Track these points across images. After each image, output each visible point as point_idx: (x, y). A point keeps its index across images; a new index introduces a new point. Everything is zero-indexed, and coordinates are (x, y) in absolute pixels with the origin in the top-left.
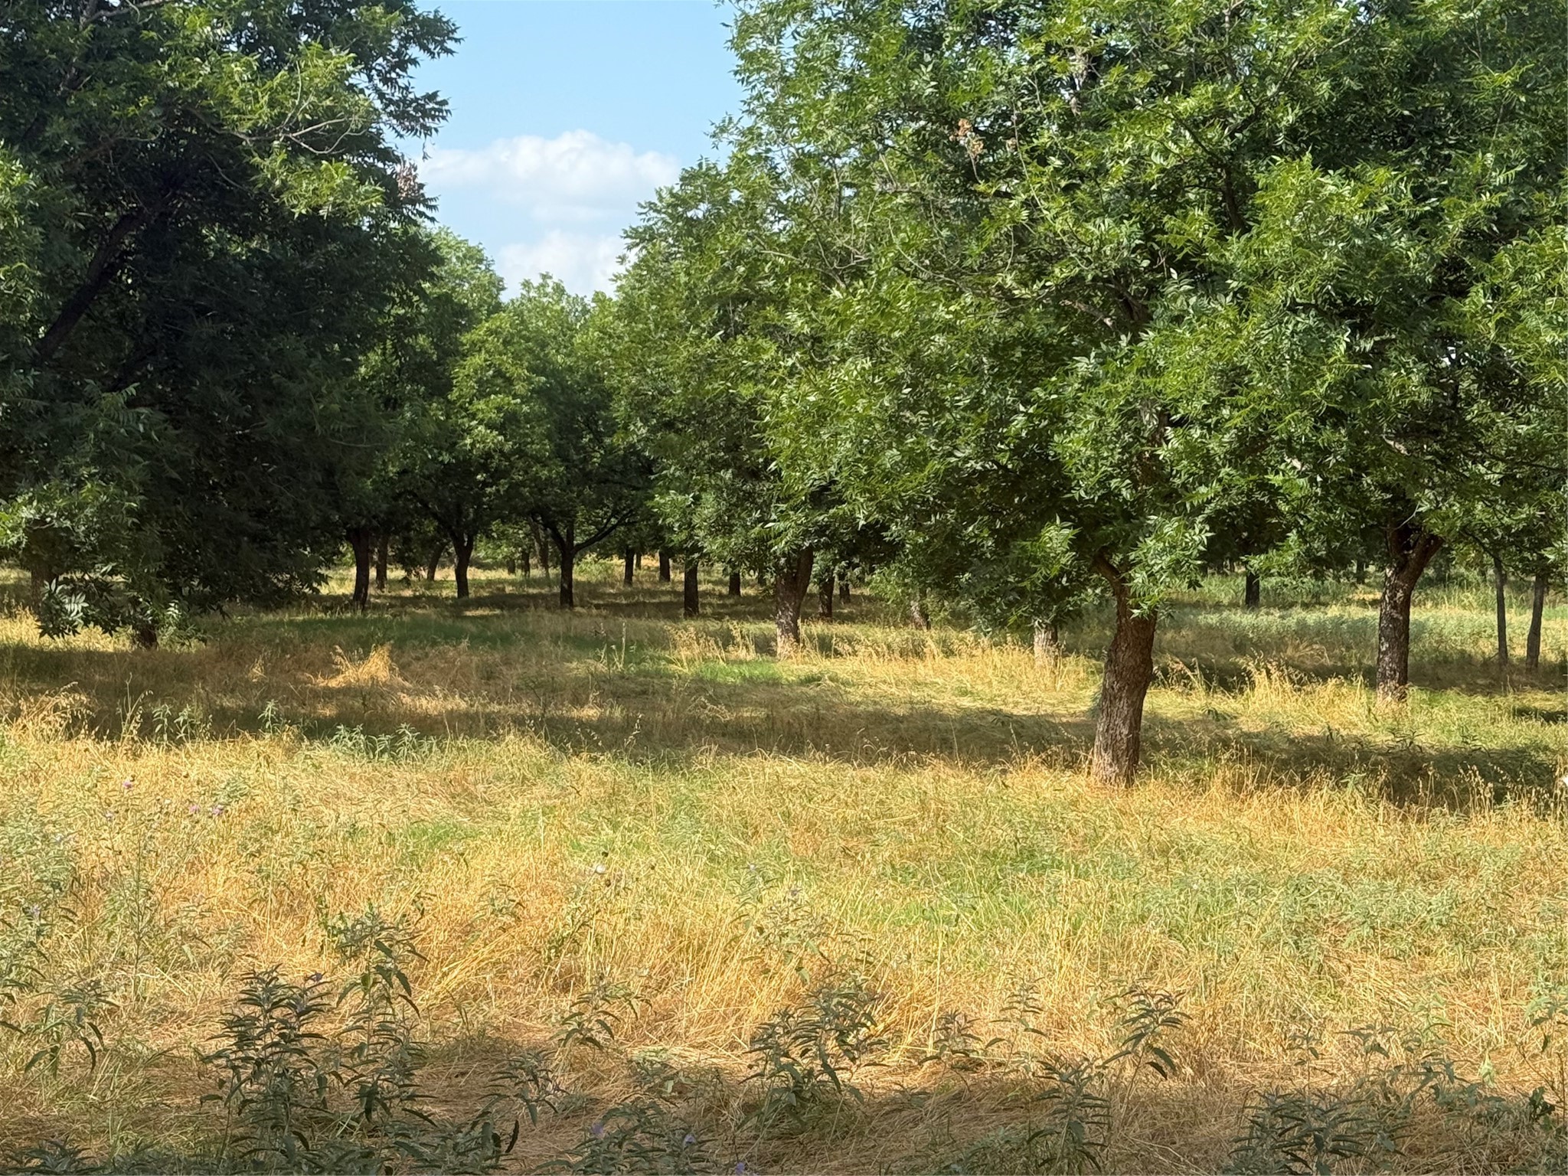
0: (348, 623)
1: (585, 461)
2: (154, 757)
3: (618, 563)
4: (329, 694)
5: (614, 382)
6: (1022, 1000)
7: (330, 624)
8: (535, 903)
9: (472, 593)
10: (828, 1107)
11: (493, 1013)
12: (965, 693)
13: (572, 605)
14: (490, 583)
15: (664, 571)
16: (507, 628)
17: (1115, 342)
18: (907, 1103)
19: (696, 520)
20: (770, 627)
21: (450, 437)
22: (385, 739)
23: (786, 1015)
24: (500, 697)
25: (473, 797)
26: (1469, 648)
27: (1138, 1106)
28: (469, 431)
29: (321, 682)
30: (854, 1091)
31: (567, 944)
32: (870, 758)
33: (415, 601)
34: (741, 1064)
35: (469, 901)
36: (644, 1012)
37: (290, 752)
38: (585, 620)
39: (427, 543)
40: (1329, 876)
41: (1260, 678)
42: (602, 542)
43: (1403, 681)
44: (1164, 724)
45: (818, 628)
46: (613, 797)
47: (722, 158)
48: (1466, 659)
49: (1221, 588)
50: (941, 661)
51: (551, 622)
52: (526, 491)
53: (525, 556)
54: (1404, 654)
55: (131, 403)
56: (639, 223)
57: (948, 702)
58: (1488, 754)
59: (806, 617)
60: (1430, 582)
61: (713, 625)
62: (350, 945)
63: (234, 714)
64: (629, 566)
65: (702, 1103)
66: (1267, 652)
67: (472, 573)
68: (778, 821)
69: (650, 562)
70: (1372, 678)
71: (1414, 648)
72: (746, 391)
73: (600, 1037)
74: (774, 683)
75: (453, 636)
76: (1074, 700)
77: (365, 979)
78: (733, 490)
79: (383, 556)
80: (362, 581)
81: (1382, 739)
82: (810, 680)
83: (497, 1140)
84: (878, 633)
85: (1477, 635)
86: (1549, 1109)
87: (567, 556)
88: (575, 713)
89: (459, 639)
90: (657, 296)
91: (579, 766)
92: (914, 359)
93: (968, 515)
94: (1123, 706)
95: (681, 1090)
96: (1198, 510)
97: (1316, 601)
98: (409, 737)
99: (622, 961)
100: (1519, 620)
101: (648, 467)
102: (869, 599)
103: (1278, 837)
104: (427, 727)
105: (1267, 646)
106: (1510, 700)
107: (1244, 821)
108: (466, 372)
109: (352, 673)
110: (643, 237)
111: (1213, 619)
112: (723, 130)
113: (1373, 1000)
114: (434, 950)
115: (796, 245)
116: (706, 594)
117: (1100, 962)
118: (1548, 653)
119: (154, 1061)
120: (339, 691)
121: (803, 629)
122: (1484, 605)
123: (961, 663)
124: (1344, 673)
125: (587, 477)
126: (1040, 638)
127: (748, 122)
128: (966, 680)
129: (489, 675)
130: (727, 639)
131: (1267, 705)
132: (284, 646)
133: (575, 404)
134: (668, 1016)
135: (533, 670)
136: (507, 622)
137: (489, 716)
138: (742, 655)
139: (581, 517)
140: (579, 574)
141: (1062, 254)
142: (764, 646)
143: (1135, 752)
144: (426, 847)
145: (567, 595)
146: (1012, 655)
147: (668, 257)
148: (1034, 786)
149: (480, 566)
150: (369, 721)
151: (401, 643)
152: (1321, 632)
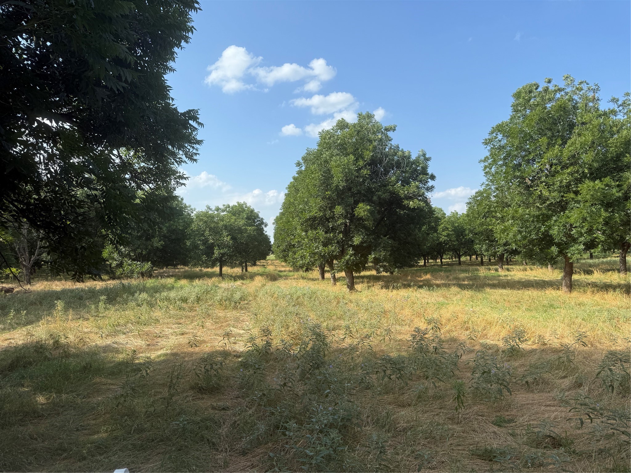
0: (423, 269)
1: (461, 241)
2: (395, 292)
3: (468, 257)
4: (421, 281)
5: (466, 227)
6: (554, 333)
7: (420, 270)
8: (460, 315)
9: (443, 263)
10: (518, 352)
11: (455, 334)
13: (461, 265)
14: (446, 262)
15: (477, 258)
17: (560, 213)
18: (533, 351)
19: (482, 250)
20: (497, 267)
21: (438, 238)
22: (432, 288)
23: (508, 335)
24: (450, 280)
25: (447, 297)
27: (580, 353)
28: (441, 237)
29: (420, 279)
30: (523, 349)
31: (467, 322)
32: (519, 289)
33: (434, 265)
34: (501, 344)
35: (448, 315)
36: (482, 334)
37: (416, 291)
38: (463, 267)
39: (435, 256)
40: (615, 309)
41: (595, 272)
42: (465, 254)
43: (626, 271)
44: (576, 281)
45: (506, 267)
46: (472, 297)
47: (482, 189)
49: (587, 255)
50: (530, 271)
51: (457, 267)
52: (451, 246)
53: (452, 257)
55: (388, 238)
56: (468, 201)
57: (532, 278)
59: (504, 265)
61: (487, 267)
62: (429, 322)
63: (407, 285)
64: (470, 258)
65: (494, 350)
67: (443, 260)
68: (503, 301)
69: (474, 257)
70: (619, 271)
71: (627, 265)
72: (490, 227)
73: (474, 339)
74: (499, 276)
75: (441, 271)
76: (557, 277)
77: (432, 328)
78: (488, 244)
79: (428, 258)
80: (425, 262)
81: (623, 282)
82: (505, 276)
83: (458, 356)
84: (518, 267)
87: (459, 257)
88: (463, 283)
90: (472, 213)
91: (465, 292)
93: (534, 246)
94: (568, 278)
95: (490, 348)
96: (581, 242)
97: (605, 257)
98: (435, 288)
99: (477, 325)
101: (473, 241)
102: (515, 261)
103: (603, 301)
104: (438, 286)
105: (596, 266)
107: (595, 298)
108: (440, 228)
109: (424, 277)
110: (469, 203)
111: (584, 261)
112: (483, 184)
114: (443, 323)
115: (497, 202)
116: (485, 262)
117: (569, 326)
120: (423, 280)
121: (503, 267)
123: (534, 271)
124: (613, 270)
125: (462, 244)
126: (549, 266)
127: (487, 183)
128: (536, 275)
129: (448, 277)
130: (490, 269)
131: (597, 277)
132: (413, 273)
133: (459, 232)
134: (486, 335)
135: (455, 276)
136: (450, 268)
137: (448, 284)
138: (493, 272)
139: (461, 250)
140: (462, 259)
141: (548, 199)
142: (496, 270)
143: (571, 286)
144: (440, 306)
145: (460, 263)
146: (544, 270)
147: (474, 206)
148: (550, 293)
149: (444, 259)
150: (428, 285)
151: (432, 272)
152: (607, 263)
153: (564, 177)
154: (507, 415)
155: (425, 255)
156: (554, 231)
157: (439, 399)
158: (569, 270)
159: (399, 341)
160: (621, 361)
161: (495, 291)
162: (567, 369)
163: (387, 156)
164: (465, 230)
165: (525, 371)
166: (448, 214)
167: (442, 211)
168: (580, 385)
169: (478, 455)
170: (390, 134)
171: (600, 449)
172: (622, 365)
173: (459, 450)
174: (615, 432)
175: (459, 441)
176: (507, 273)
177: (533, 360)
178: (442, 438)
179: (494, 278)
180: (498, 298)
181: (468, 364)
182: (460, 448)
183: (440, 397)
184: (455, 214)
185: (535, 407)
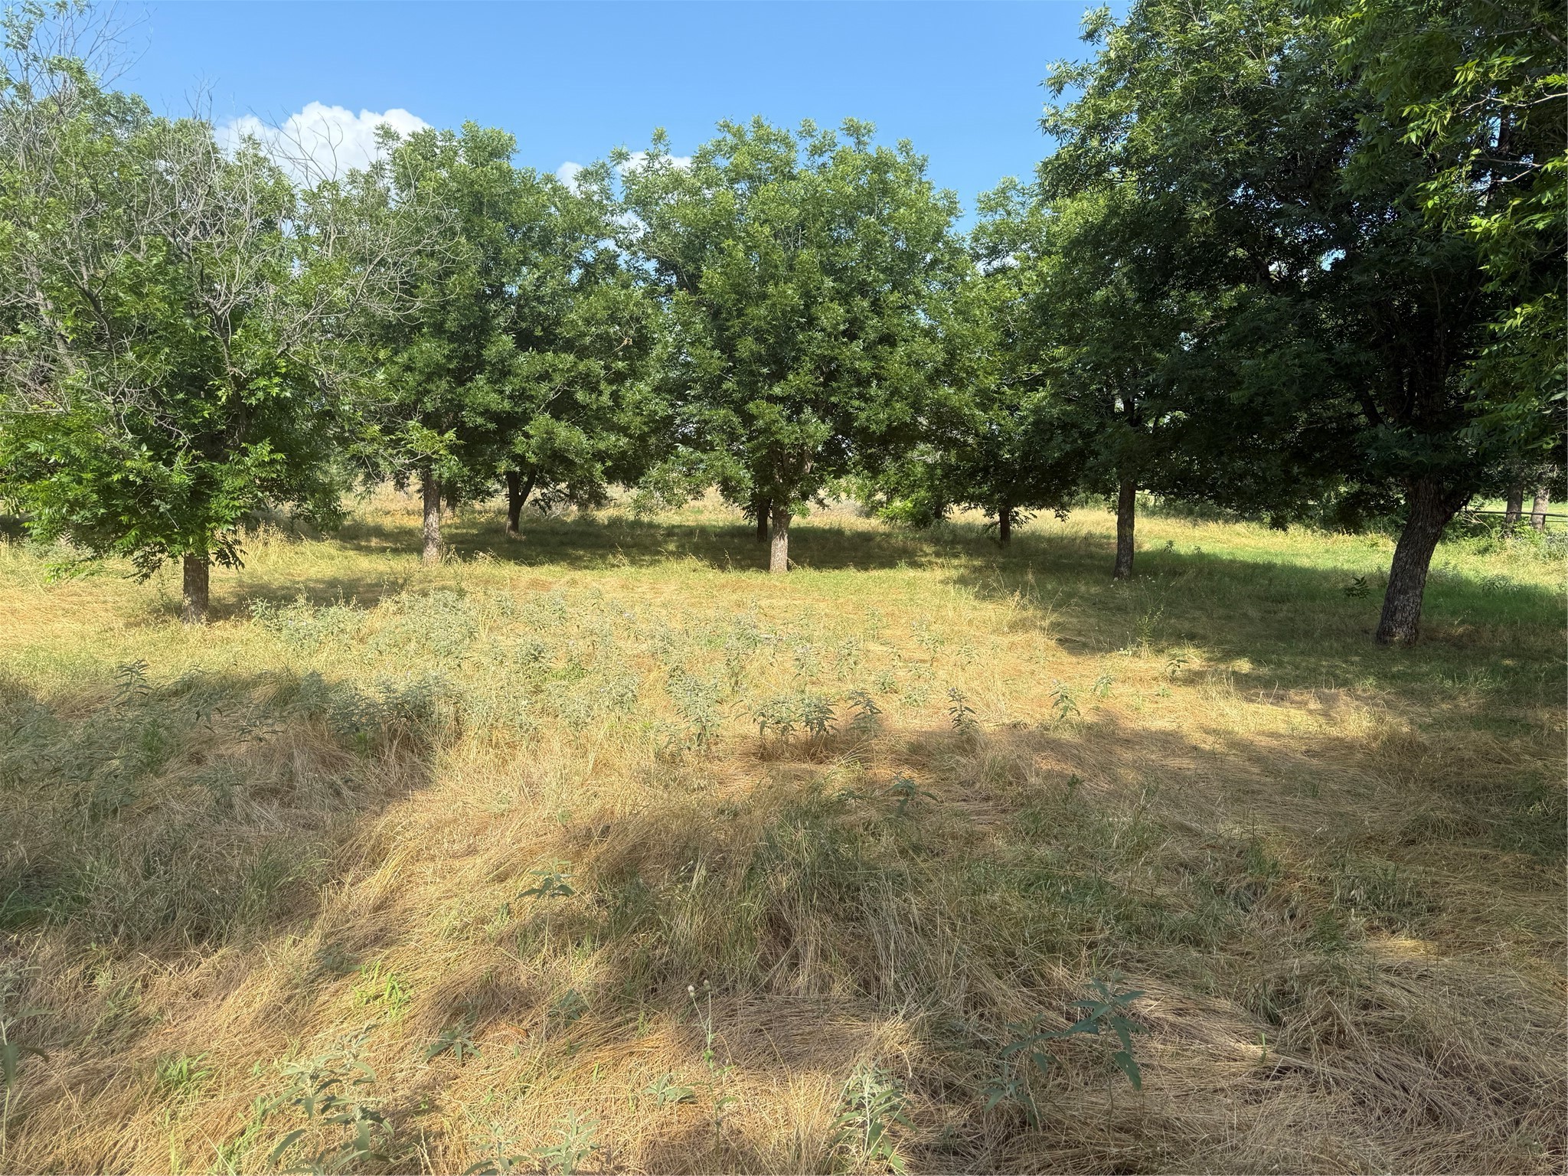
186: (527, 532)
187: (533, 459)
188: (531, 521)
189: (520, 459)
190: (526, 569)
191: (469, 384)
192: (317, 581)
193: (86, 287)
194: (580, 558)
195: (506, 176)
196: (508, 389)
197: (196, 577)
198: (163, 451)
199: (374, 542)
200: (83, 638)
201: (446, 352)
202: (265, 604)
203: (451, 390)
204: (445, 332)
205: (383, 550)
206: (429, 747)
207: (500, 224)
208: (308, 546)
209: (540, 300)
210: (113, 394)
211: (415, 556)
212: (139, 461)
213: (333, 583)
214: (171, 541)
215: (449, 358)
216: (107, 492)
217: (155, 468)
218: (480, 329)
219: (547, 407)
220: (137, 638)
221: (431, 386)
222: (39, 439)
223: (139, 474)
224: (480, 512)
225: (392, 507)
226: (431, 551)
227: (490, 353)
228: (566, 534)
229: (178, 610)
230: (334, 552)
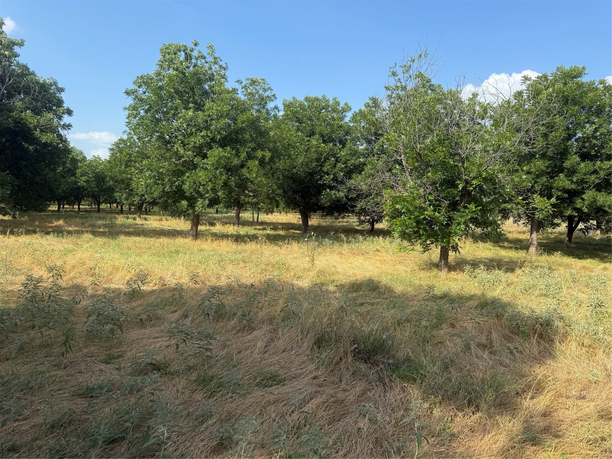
0: (56, 215)
1: (102, 187)
2: (13, 238)
3: (109, 205)
4: (51, 227)
5: (107, 174)
6: (173, 274)
7: (52, 215)
8: (87, 261)
9: (81, 210)
10: (139, 293)
11: (78, 281)
12: (169, 226)
13: (100, 212)
14: (84, 208)
15: (117, 207)
16: (87, 216)
17: (192, 171)
18: (153, 292)
19: (122, 198)
20: (135, 216)
21: (76, 183)
22: (61, 235)
23: (131, 279)
24: (85, 227)
25: (78, 244)
26: (249, 220)
27: (192, 290)
28: (80, 182)
29: (50, 225)
30: (143, 290)
31: (93, 269)
32: (152, 237)
33: (70, 211)
34: (123, 287)
35: (74, 262)
36: (107, 279)
37: (42, 237)
38: (102, 215)
39: (72, 201)
40: (225, 253)
41: (217, 224)
42: (106, 201)
43: (239, 224)
44: (202, 231)
45: (144, 216)
46: (104, 244)
47: (125, 137)
48: (248, 221)
49: (213, 210)
50: (166, 221)
51: (96, 215)
52: (91, 193)
53: (91, 204)
54: (239, 221)
55: (7, 174)
56: (111, 147)
57: (166, 228)
58: (250, 235)
59: (143, 214)
60: (244, 210)
61: (125, 215)
62: (51, 269)
63: (31, 230)
64: (111, 206)
65: (116, 294)
66: (218, 220)
67: (81, 206)
68: (134, 247)
69: (115, 205)
70: (234, 224)
71: (241, 220)
72: (129, 176)
73: (98, 284)
74: (136, 224)
75: (76, 217)
76: (188, 227)
77: (53, 276)
78: (128, 193)
79: (64, 203)
80: (59, 208)
81: (235, 233)
82: (142, 225)
83: (77, 302)
84: (155, 217)
85: (250, 218)
86: (254, 285)
87: (99, 204)
88: (99, 230)
89: (77, 218)
90: (114, 160)
91: (98, 239)
92: (158, 172)
93: (168, 198)
94: (194, 229)
95: (113, 292)
96: (206, 198)
97: (227, 213)
98: (65, 234)
99: (103, 271)
100: (256, 216)
101: (113, 189)
102: (154, 212)
103: (218, 248)
104: (70, 233)
105: (218, 219)
106: (254, 227)
107: (213, 246)
108: (79, 171)
109: (56, 223)
110: (112, 149)
111: (211, 215)
112: (125, 132)
113: (230, 271)
114: (67, 270)
115: (138, 152)
116: (125, 210)
117: (187, 268)
118: (260, 220)
119: (9, 292)
120: (53, 226)
121: (141, 216)
122: (251, 214)
123: (169, 222)
124: (230, 223)
125: (102, 190)
126: (182, 218)
127: (129, 131)
128: (170, 224)
129: (83, 224)
130: (128, 218)
131: (218, 228)
132: (42, 219)
133: (100, 178)
134: (111, 280)
135: (91, 223)
136: (87, 215)
137: (81, 231)
138: (130, 220)
139: (101, 197)
140: (101, 207)
141: (183, 157)
142: (134, 219)
143: (197, 235)
144: (66, 252)
145: (99, 210)
146: (178, 221)
147: (117, 154)
148: (180, 241)
149: (83, 205)
150: (59, 232)
151: (66, 218)
152: (227, 217)
153: (198, 139)
154: (117, 352)
155: (60, 201)
156: (186, 187)
157: (46, 347)
158: (196, 221)
159: (8, 292)
160: (218, 293)
161: (130, 238)
162: (178, 304)
163: (12, 75)
164: (106, 176)
165: (142, 310)
166: (89, 157)
167: (82, 153)
168: (186, 316)
169: (79, 395)
170: (16, 49)
171: (189, 366)
172: (219, 297)
173: (59, 394)
174: (201, 349)
175: (61, 386)
176: (145, 222)
177: (151, 299)
178: (41, 387)
179: (130, 226)
180: (130, 244)
181: (86, 308)
182: (61, 392)
183: (48, 345)
184: (97, 159)
185: (144, 340)
186: (575, 243)
187: (585, 210)
188: (577, 238)
189: (579, 210)
190: (577, 260)
191: (556, 178)
192: (485, 259)
193: (418, 151)
194: (606, 257)
195: (580, 86)
196: (575, 179)
197: (444, 254)
198: (437, 208)
199: (506, 244)
200: (406, 272)
201: (546, 165)
202: (470, 267)
203: (548, 181)
204: (546, 156)
205: (511, 248)
206: (552, 341)
207: (577, 107)
208: (481, 244)
209: (596, 138)
210: (424, 188)
211: (525, 251)
212: (429, 212)
213: (492, 260)
214: (437, 241)
215: (547, 167)
216: (418, 222)
217: (434, 214)
218: (564, 154)
219: (594, 187)
220: (423, 274)
221: (539, 180)
222: (399, 204)
223: (429, 216)
224: (551, 233)
225: (511, 230)
226: (532, 249)
227: (567, 164)
228: (596, 245)
229: (437, 266)
230: (492, 248)
